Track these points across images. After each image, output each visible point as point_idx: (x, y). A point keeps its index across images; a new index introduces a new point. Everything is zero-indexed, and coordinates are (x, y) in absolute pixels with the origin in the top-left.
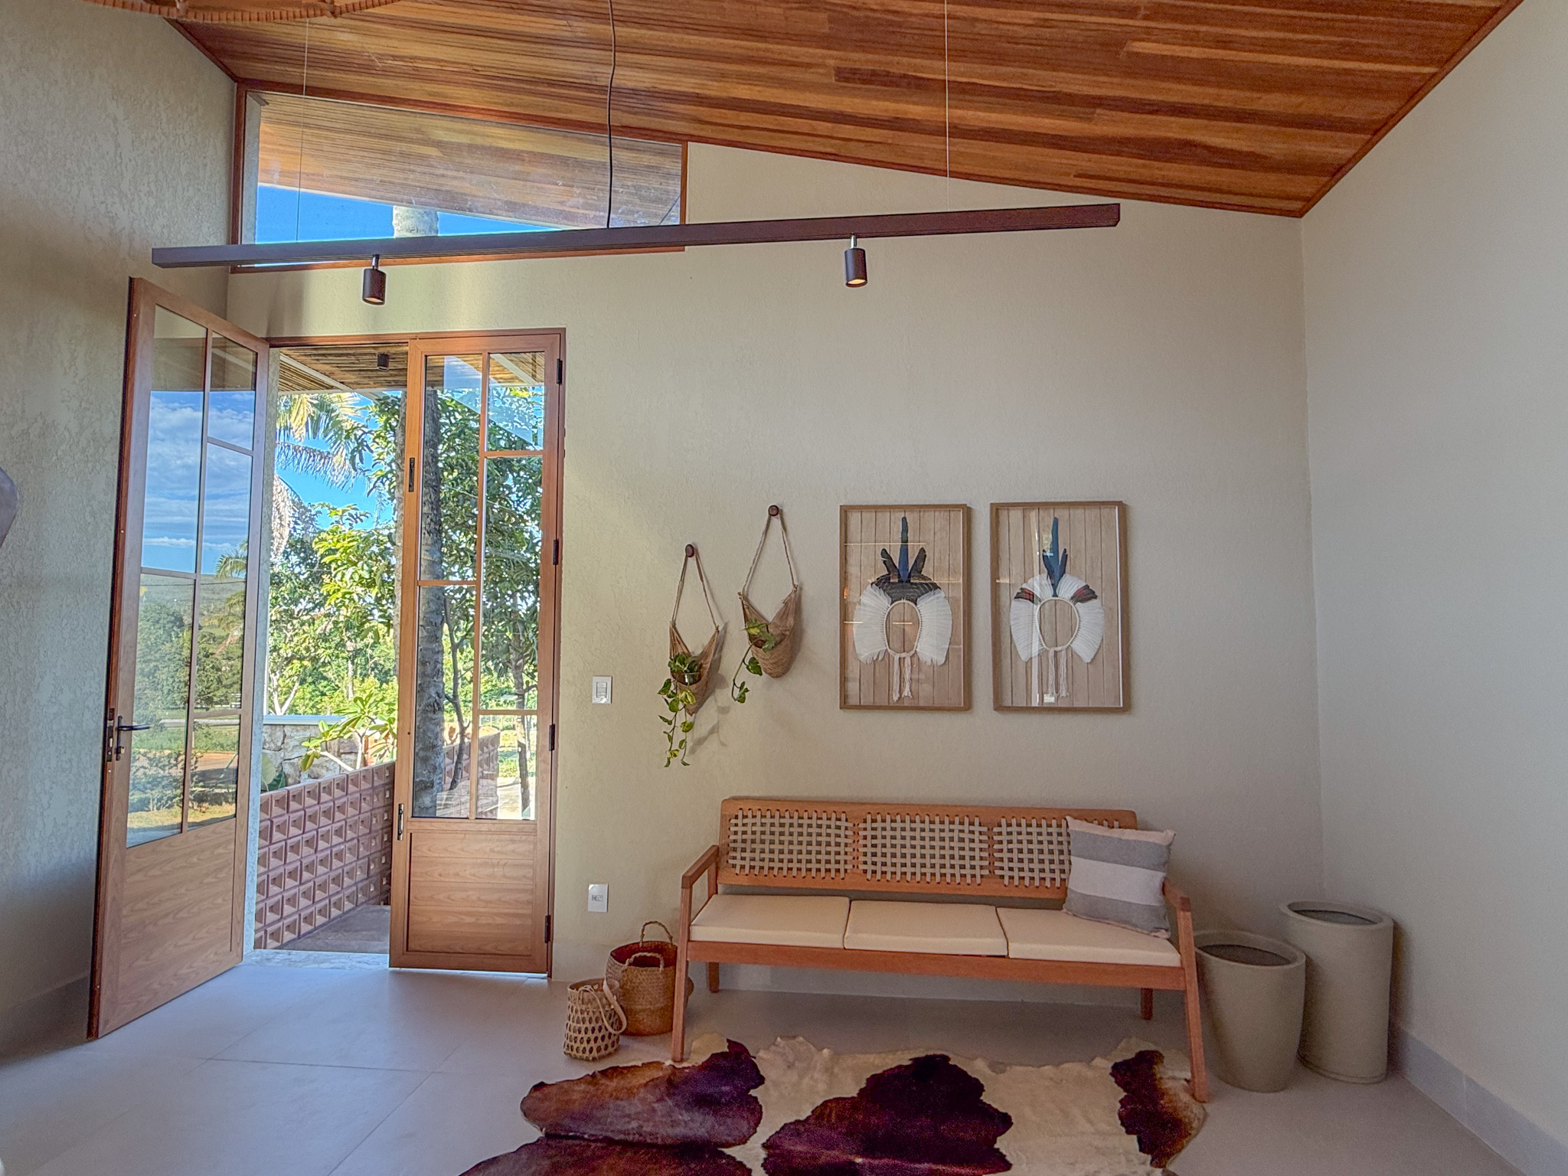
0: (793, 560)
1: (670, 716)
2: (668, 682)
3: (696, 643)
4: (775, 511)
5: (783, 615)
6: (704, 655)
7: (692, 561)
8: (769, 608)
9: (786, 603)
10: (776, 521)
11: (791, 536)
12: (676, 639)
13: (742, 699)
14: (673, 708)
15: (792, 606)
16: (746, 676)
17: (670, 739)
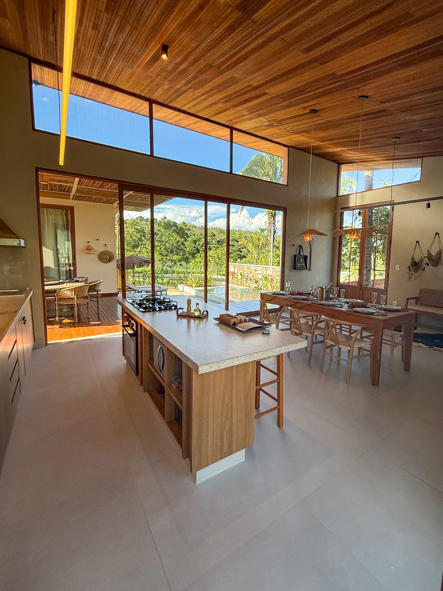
0: (441, 243)
1: (409, 272)
2: (410, 266)
3: (417, 260)
4: (437, 234)
5: (436, 255)
6: (419, 262)
7: (418, 244)
8: (434, 253)
9: (438, 252)
10: (437, 236)
11: (440, 239)
12: (413, 258)
13: (423, 270)
14: (410, 271)
15: (439, 254)
16: (425, 266)
17: (409, 276)
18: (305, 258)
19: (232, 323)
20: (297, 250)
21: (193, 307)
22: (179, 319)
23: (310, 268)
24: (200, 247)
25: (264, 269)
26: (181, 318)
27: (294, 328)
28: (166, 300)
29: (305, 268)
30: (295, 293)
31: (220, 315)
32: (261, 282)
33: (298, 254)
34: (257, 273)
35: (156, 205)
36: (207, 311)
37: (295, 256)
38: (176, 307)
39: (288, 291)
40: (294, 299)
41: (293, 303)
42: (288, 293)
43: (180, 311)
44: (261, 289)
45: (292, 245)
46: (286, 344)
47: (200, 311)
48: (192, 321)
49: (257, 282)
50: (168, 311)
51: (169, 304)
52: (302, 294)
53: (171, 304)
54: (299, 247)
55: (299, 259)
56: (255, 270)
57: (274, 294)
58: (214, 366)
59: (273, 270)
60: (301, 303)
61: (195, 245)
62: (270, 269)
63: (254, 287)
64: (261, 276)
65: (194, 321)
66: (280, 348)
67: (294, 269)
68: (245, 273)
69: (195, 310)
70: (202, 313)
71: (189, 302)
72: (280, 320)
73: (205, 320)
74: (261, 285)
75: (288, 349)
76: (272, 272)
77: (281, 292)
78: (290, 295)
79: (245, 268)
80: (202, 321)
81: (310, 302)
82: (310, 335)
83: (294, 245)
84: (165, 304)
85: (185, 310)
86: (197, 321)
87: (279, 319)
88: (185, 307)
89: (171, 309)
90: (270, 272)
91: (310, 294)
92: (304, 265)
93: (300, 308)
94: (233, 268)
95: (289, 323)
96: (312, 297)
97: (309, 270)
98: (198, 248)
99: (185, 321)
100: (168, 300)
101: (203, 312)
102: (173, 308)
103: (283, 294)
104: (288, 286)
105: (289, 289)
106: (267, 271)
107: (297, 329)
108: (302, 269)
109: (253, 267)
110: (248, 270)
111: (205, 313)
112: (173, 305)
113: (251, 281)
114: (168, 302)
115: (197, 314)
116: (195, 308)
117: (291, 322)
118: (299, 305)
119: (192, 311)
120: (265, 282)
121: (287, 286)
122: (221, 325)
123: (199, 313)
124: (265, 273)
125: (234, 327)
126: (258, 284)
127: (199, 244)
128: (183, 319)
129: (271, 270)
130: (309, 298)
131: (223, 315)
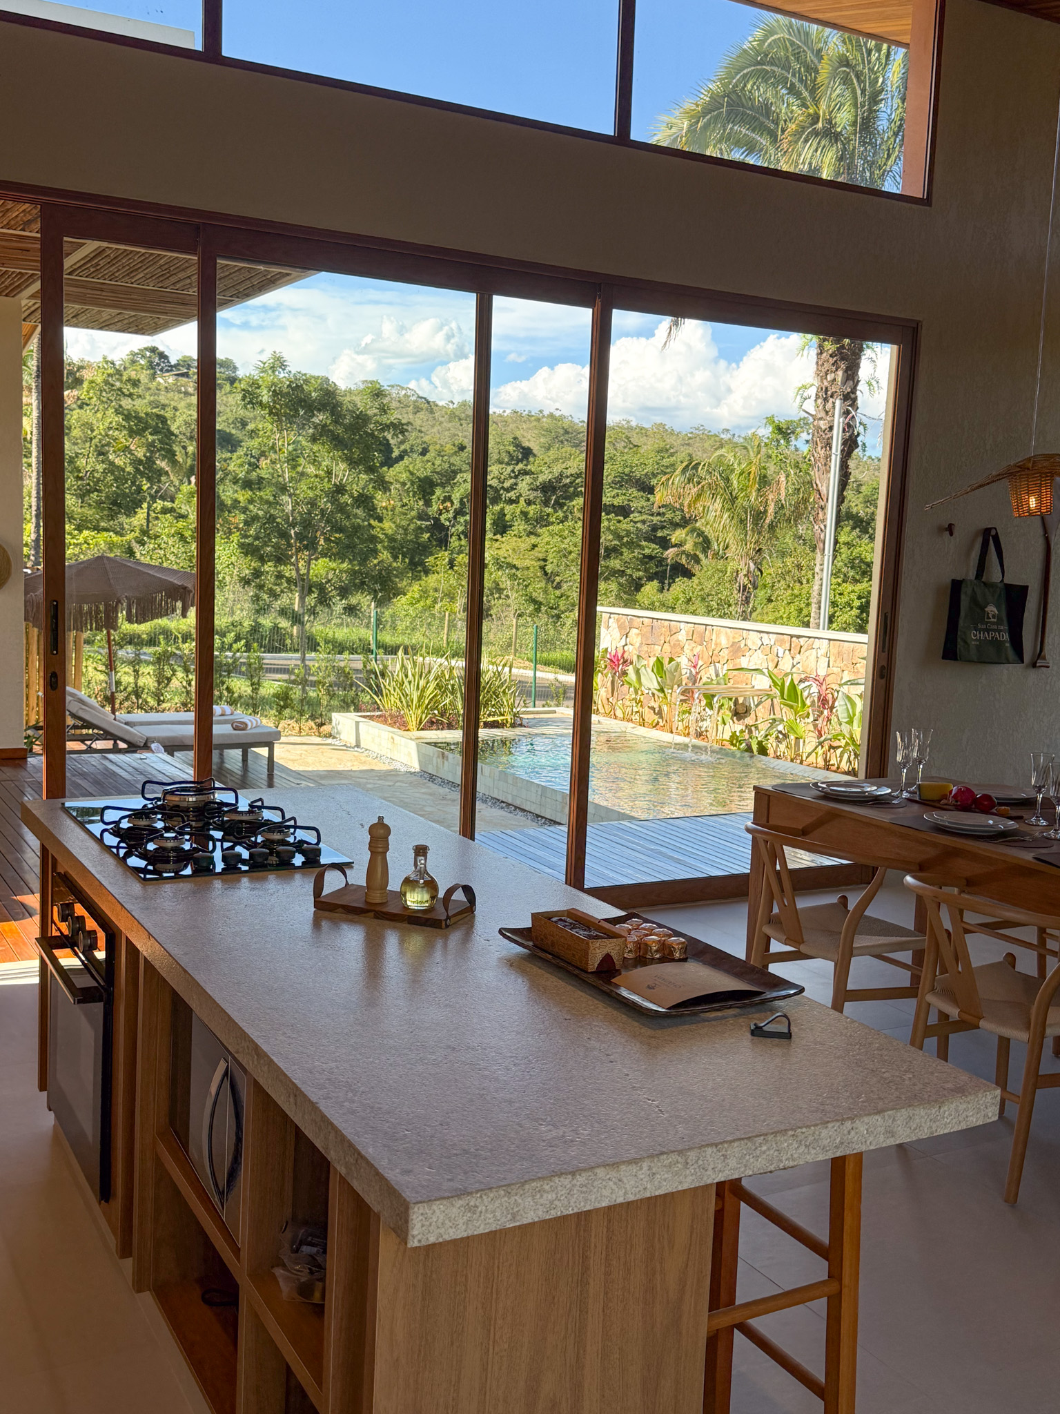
18: (1015, 597)
19: (593, 965)
20: (968, 554)
21: (399, 865)
22: (325, 924)
23: (1040, 655)
24: (451, 515)
25: (782, 643)
26: (335, 923)
27: (933, 989)
28: (267, 815)
29: (1011, 654)
30: (945, 797)
31: (535, 916)
32: (762, 713)
33: (972, 575)
34: (744, 662)
35: (226, 303)
36: (468, 890)
37: (956, 586)
38: (312, 857)
39: (909, 785)
40: (940, 829)
41: (931, 852)
42: (905, 795)
43: (333, 882)
44: (763, 751)
45: (941, 530)
46: (880, 1105)
47: (431, 885)
48: (392, 941)
49: (741, 710)
50: (272, 877)
51: (277, 836)
52: (985, 805)
53: (291, 840)
54: (980, 541)
55: (978, 606)
56: (737, 650)
57: (828, 796)
58: (490, 1207)
59: (834, 651)
60: (974, 857)
61: (428, 503)
62: (817, 643)
63: (727, 736)
64: (762, 683)
65: (402, 942)
66: (848, 1124)
67: (943, 658)
68: (683, 661)
69: (407, 881)
70: (441, 894)
71: (379, 836)
72: (860, 941)
73: (455, 937)
74: (764, 727)
75: (891, 1133)
76: (823, 662)
77: (870, 789)
78: (916, 807)
79: (682, 636)
80: (439, 944)
81: (1028, 856)
82: (1023, 1036)
83: (950, 529)
84: (260, 839)
85: (358, 877)
86: (416, 940)
87: (854, 931)
88: (362, 858)
89: (284, 865)
90: (813, 657)
91: (1029, 803)
92: (1006, 637)
93: (970, 884)
94: (616, 633)
95: (906, 957)
96: (1043, 822)
97: (1034, 665)
98: (442, 518)
99: (352, 938)
100: (275, 817)
101: (450, 891)
102: (298, 860)
103: (876, 801)
104: (906, 757)
105: (913, 770)
106: (798, 658)
107: (949, 994)
108: (989, 656)
109: (723, 630)
110: (698, 649)
111: (459, 896)
112: (300, 846)
113: (710, 705)
114: (279, 827)
115: (416, 900)
116: (409, 871)
117: (919, 957)
118: (965, 867)
119: (394, 885)
120: (786, 714)
121: (899, 758)
122: (535, 970)
123: (426, 897)
124: (786, 665)
125: (605, 988)
126: (749, 721)
127: (448, 498)
128: (345, 927)
129: (822, 652)
130: (1024, 828)
131: (548, 916)
